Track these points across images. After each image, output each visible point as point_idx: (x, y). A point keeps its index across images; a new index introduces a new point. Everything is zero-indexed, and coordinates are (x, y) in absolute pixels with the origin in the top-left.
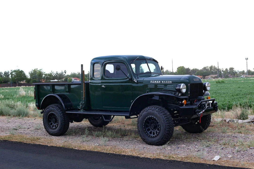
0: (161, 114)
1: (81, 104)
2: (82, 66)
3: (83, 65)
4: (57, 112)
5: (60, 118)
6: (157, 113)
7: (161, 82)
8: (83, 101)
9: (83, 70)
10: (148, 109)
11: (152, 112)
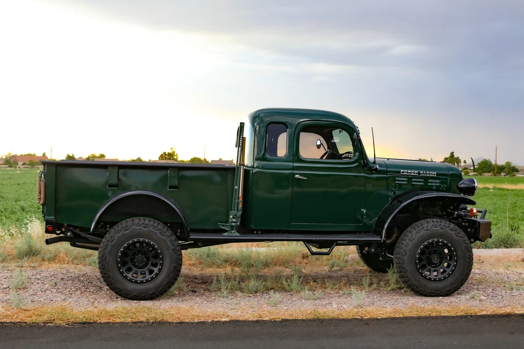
0: (460, 235)
1: (233, 218)
2: (242, 126)
3: (243, 123)
4: (163, 237)
5: (172, 253)
6: (453, 233)
7: (419, 173)
8: (237, 211)
9: (243, 135)
10: (430, 225)
11: (441, 231)
